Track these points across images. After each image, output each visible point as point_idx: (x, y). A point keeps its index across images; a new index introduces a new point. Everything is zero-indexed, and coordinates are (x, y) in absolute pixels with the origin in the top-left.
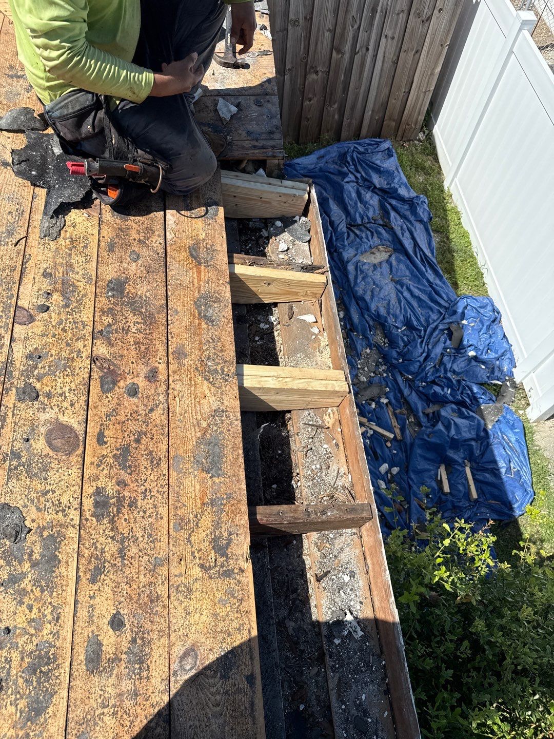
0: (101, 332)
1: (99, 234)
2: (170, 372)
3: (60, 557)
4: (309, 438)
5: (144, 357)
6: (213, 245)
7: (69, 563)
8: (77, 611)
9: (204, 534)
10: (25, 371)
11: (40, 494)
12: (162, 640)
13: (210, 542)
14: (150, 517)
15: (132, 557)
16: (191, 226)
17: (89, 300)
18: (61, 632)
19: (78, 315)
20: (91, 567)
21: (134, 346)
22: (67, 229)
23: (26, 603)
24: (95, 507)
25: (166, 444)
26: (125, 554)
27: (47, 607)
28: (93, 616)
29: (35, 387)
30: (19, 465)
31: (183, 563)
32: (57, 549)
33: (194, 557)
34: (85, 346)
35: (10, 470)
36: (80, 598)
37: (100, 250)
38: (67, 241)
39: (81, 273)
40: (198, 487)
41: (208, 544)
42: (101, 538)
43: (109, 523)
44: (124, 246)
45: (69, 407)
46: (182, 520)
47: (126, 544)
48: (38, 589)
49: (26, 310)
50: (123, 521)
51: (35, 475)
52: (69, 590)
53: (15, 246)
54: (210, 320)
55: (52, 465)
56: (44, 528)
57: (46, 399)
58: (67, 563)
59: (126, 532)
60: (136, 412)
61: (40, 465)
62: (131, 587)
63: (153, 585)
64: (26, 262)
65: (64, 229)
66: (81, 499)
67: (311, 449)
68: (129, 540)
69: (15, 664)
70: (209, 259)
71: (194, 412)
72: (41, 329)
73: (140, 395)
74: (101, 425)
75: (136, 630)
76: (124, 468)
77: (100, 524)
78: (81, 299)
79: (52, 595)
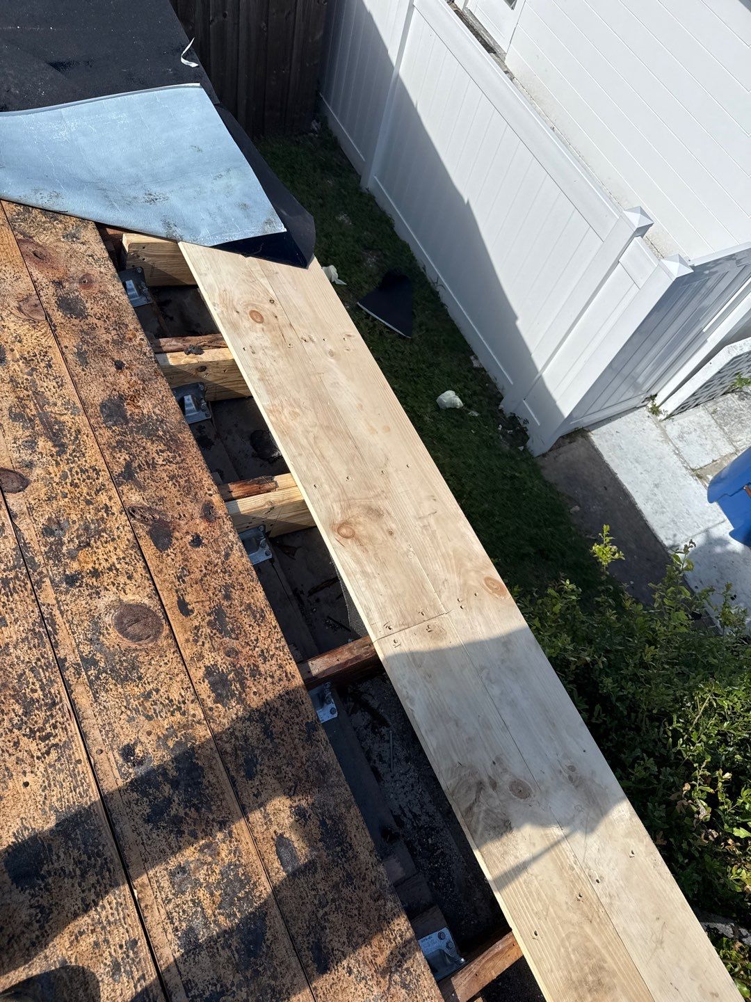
0: (122, 475)
1: (59, 344)
3: (200, 764)
5: (188, 494)
7: (215, 767)
10: (49, 552)
11: (142, 699)
14: (280, 680)
15: (281, 733)
17: (87, 436)
18: (240, 847)
19: (82, 460)
20: (241, 761)
21: (171, 482)
23: (186, 831)
24: (213, 691)
26: (271, 731)
27: (213, 826)
28: (269, 814)
30: (100, 673)
32: (192, 756)
34: (110, 498)
35: (91, 683)
36: (245, 801)
37: (70, 366)
38: (20, 363)
39: (59, 403)
42: (238, 725)
43: (238, 703)
44: (97, 352)
45: (128, 582)
47: (267, 720)
48: (193, 809)
49: (11, 471)
50: (252, 695)
51: (125, 678)
52: (228, 798)
55: (141, 659)
56: (166, 737)
57: (94, 579)
58: (211, 767)
59: (261, 707)
60: (210, 563)
61: (125, 664)
62: (293, 767)
66: (194, 688)
68: (269, 715)
69: (206, 903)
72: (44, 491)
73: (205, 541)
74: (177, 591)
75: (321, 810)
76: (227, 634)
77: (229, 709)
78: (76, 438)
79: (211, 810)
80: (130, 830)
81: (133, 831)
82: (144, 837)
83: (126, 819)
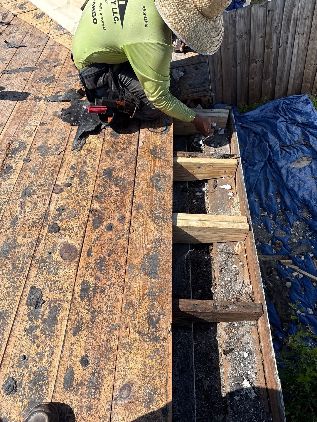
0: (97, 196)
1: (102, 146)
2: (132, 217)
3: (58, 319)
4: (223, 261)
5: (118, 209)
6: (165, 147)
7: (63, 323)
8: (63, 351)
9: (143, 313)
10: (54, 217)
11: (52, 282)
12: (110, 376)
13: (146, 318)
14: (112, 299)
15: (98, 323)
16: (153, 139)
17: (93, 180)
18: (53, 362)
19: (86, 188)
20: (74, 326)
21: (113, 203)
22: (86, 145)
23: (36, 343)
24: (81, 292)
25: (126, 258)
26: (94, 320)
27: (47, 347)
28: (72, 355)
29: (58, 225)
30: (44, 266)
31: (128, 329)
32: (57, 314)
33: (135, 326)
34: (87, 204)
35: (39, 268)
36: (66, 344)
37: (102, 155)
38: (85, 151)
39: (90, 167)
40: (142, 284)
41: (145, 319)
42: (82, 310)
43: (88, 301)
44: (115, 151)
45: (75, 236)
46: (130, 303)
47: (96, 314)
48: (44, 336)
49: (60, 186)
50: (96, 301)
51: (52, 272)
52: (60, 338)
53: (59, 155)
54: (159, 188)
55: (61, 267)
56: (52, 301)
57: (63, 231)
58: (61, 322)
59: (96, 307)
60: (110, 239)
61: (55, 267)
62: (95, 341)
63: (109, 341)
64: (63, 163)
65: (85, 145)
66: (74, 287)
67: (225, 267)
68: (98, 312)
69: (25, 377)
70: (161, 155)
71: (144, 240)
72: (66, 196)
73: (114, 230)
74: (91, 246)
75: (95, 367)
76: (100, 270)
77: (83, 301)
78: (89, 180)
79: (51, 340)
80: (17, 331)
81: (18, 332)
82: (20, 336)
83: (19, 325)
